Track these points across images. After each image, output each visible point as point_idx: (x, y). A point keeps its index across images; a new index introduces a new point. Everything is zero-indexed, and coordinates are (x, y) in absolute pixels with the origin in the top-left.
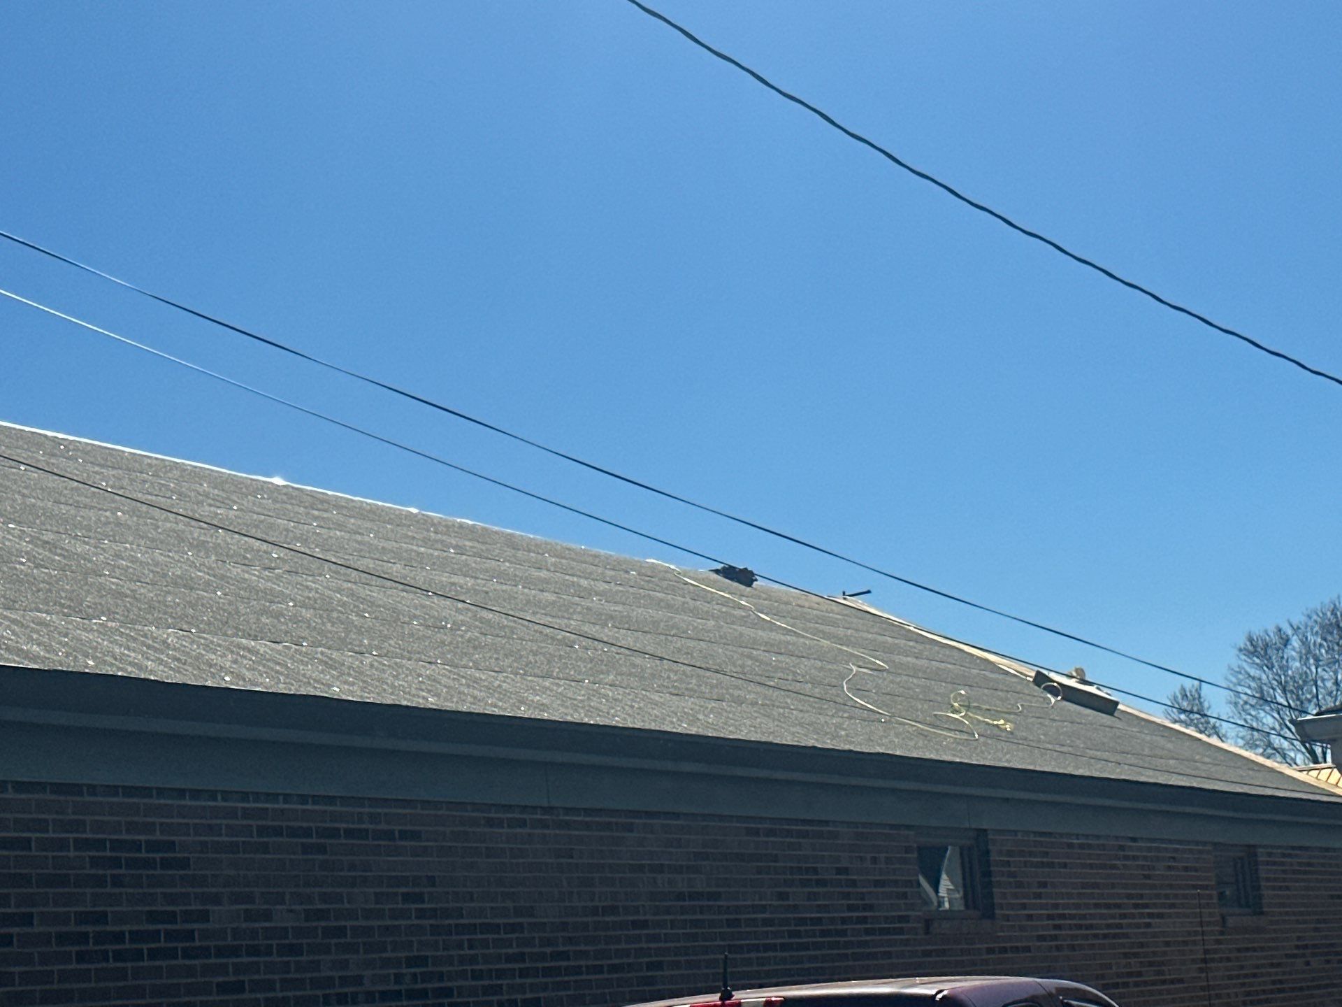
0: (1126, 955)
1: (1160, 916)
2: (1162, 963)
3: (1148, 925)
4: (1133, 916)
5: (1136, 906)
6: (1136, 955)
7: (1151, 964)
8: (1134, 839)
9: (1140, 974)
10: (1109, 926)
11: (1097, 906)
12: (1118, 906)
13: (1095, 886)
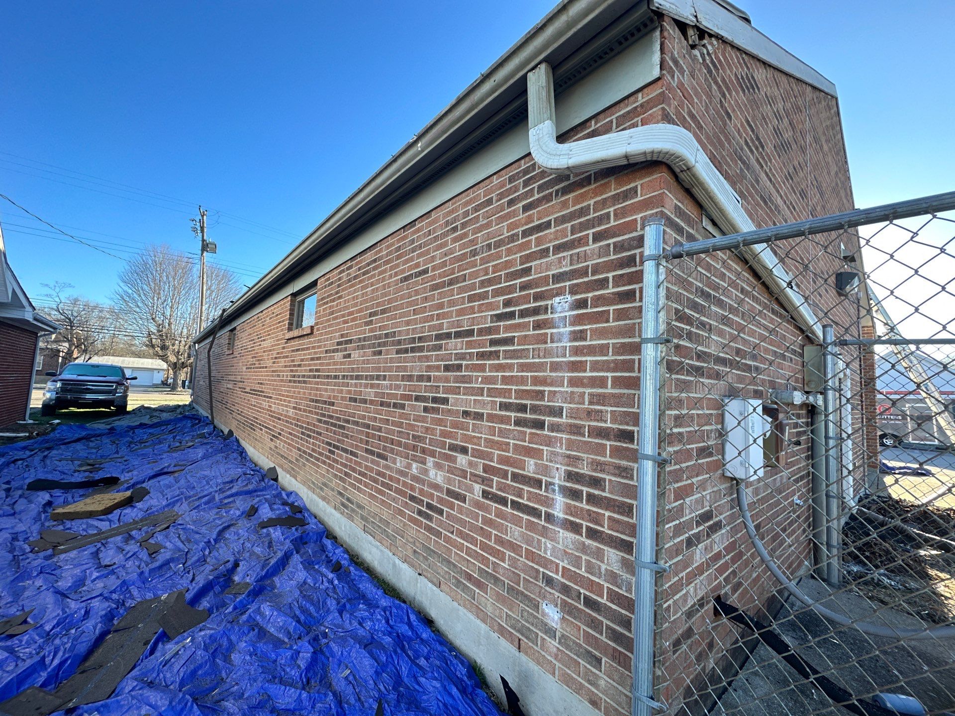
0: (253, 358)
1: (264, 340)
2: (261, 360)
3: (260, 345)
6: (255, 357)
7: (258, 360)
9: (255, 364)
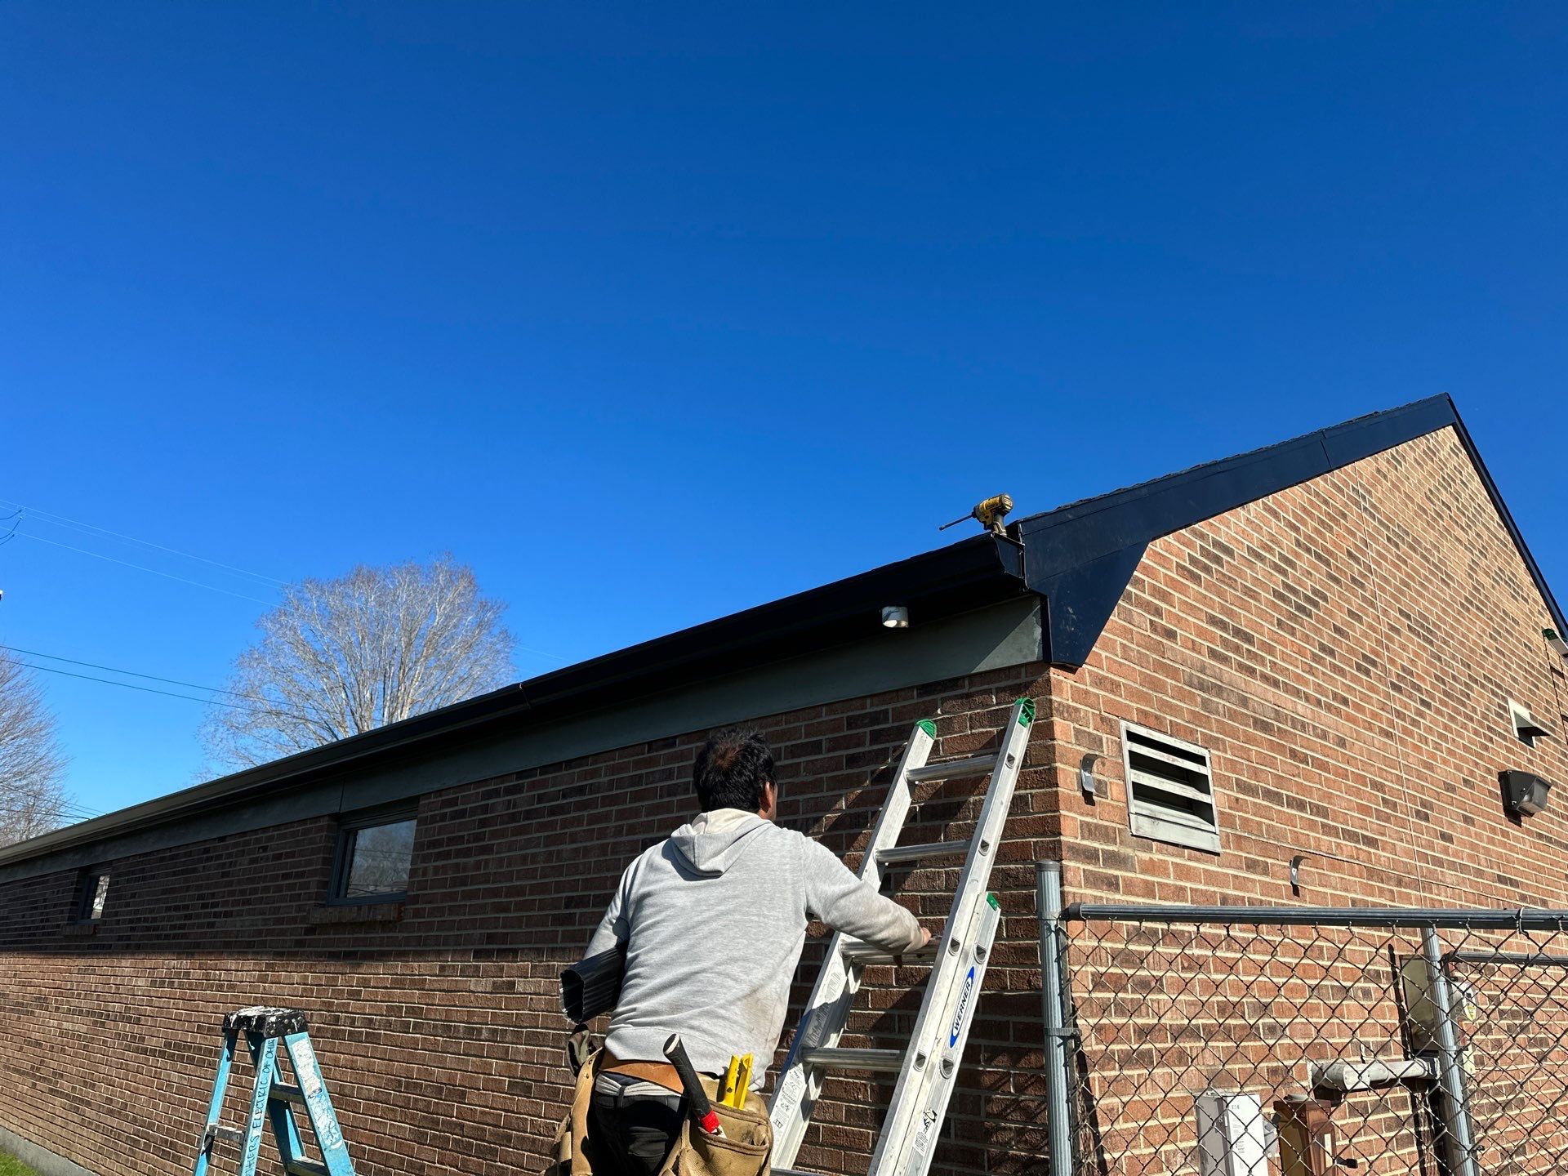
4: (198, 916)
5: (204, 906)
8: (222, 839)
10: (174, 927)
11: (168, 909)
12: (186, 907)
13: (172, 891)
